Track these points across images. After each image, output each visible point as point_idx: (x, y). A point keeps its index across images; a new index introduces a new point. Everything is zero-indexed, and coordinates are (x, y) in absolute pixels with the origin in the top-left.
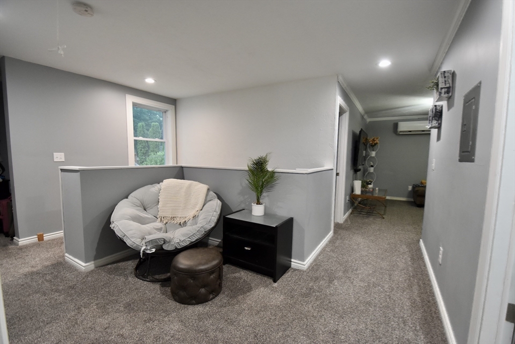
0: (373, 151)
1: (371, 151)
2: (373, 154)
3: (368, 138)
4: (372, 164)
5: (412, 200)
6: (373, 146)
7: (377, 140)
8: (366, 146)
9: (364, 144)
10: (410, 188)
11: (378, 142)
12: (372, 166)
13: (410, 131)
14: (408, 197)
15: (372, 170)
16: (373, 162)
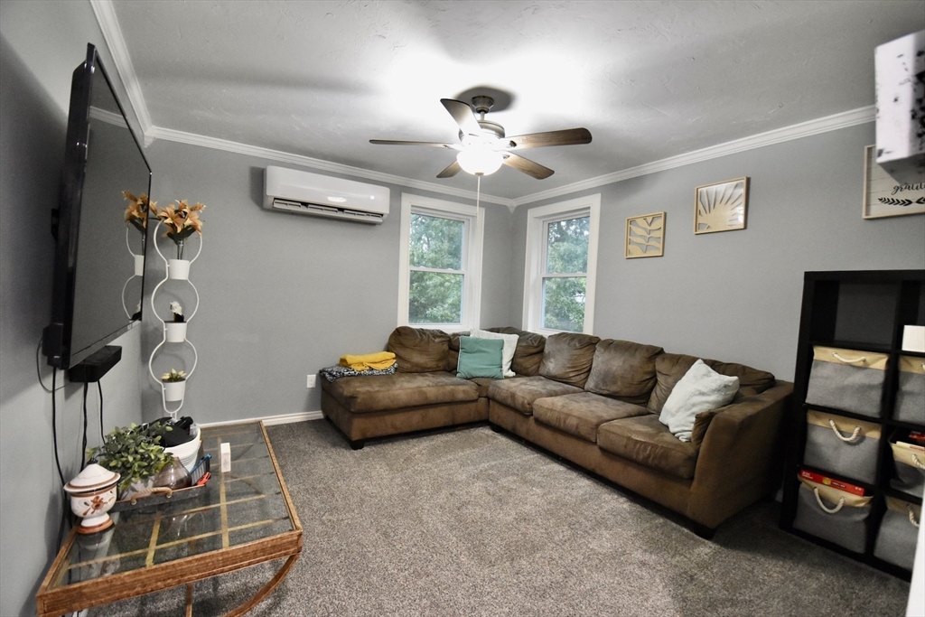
0: (180, 257)
1: (169, 257)
2: (180, 269)
3: (152, 204)
4: (178, 310)
5: (319, 415)
6: (179, 236)
7: (195, 215)
8: (146, 232)
9: (139, 227)
10: (311, 381)
11: (200, 224)
12: (179, 319)
13: (305, 204)
14: (309, 408)
15: (177, 333)
16: (182, 304)
